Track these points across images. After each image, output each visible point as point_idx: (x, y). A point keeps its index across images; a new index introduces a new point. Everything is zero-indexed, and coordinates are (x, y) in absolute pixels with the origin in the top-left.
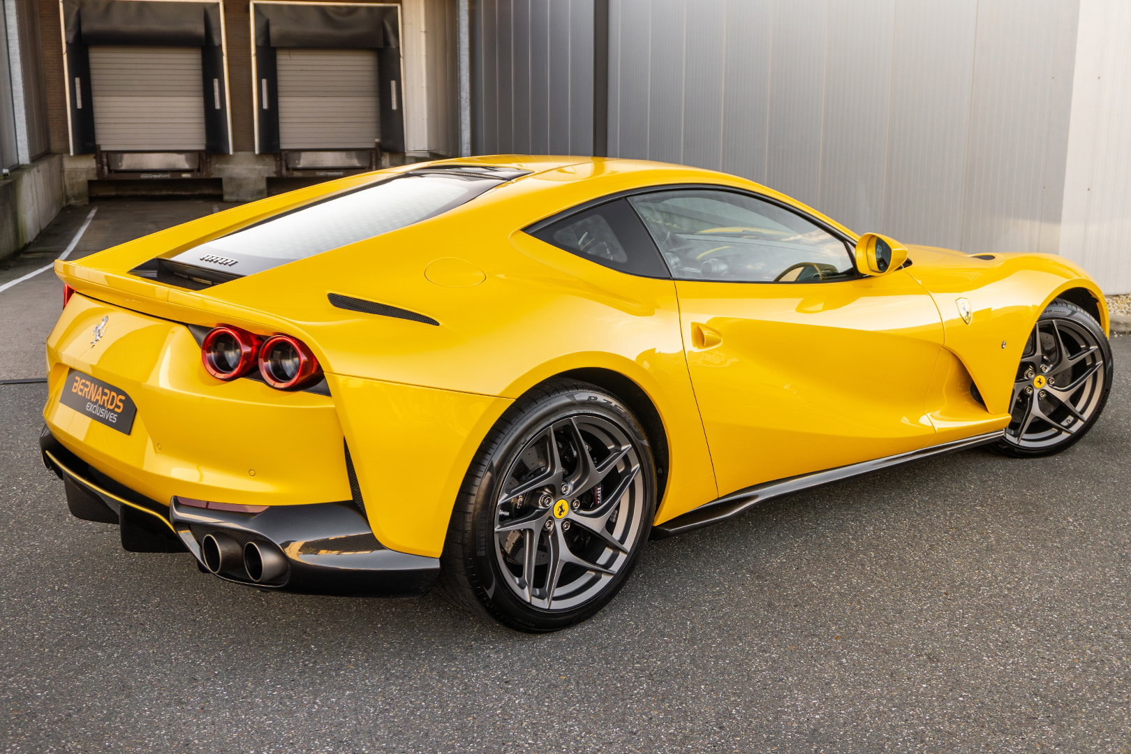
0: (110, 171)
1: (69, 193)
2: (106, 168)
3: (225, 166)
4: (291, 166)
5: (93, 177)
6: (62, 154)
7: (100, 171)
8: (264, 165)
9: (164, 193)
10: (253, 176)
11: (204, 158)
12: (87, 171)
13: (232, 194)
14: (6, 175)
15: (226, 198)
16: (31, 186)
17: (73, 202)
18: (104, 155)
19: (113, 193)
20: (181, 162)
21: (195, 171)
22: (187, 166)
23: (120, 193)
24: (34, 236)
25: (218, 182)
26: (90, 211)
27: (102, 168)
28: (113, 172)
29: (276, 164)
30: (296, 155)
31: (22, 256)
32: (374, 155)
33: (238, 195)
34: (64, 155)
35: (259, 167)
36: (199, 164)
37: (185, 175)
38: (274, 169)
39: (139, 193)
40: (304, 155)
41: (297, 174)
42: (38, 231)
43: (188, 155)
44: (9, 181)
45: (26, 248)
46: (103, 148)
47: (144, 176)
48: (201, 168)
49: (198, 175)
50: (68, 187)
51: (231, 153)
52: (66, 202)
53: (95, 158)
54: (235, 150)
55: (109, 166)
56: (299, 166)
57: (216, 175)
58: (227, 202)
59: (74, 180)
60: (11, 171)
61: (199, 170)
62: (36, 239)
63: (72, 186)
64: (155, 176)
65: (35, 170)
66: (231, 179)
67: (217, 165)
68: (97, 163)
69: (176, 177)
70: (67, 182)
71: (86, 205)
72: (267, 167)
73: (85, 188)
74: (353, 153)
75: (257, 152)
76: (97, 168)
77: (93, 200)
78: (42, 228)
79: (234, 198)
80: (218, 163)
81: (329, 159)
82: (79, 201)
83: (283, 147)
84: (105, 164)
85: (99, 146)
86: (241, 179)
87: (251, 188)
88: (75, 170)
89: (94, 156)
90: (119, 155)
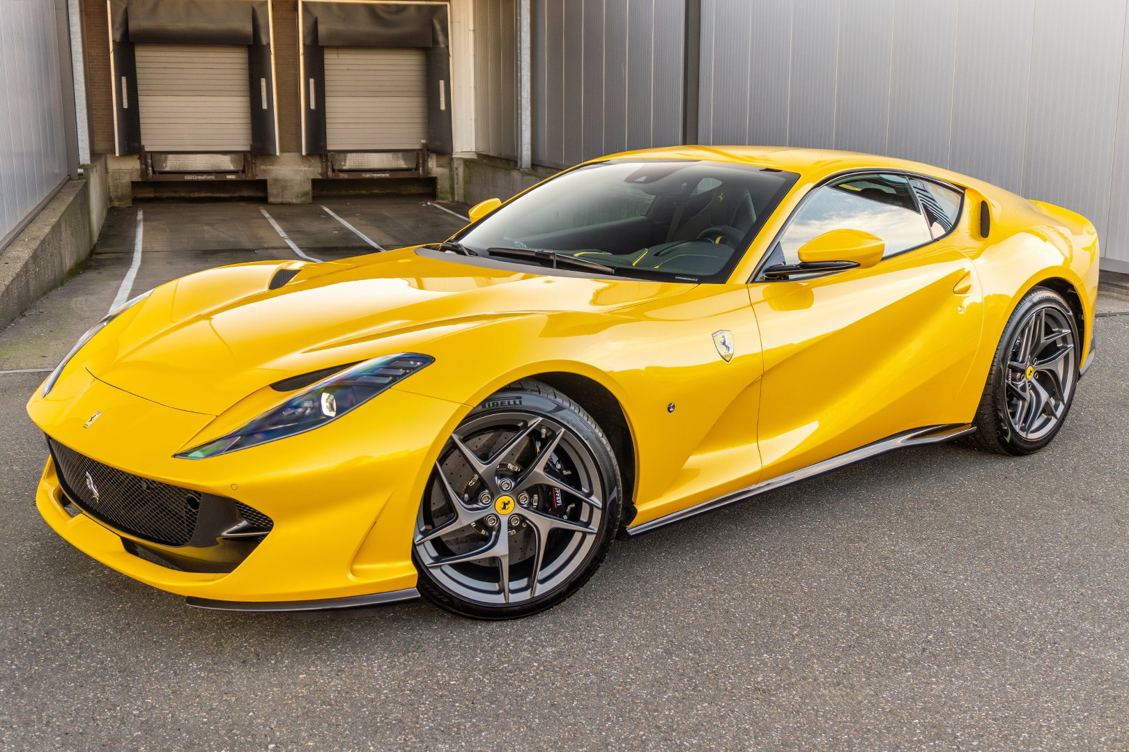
0: (154, 172)
1: (113, 194)
2: (150, 169)
3: (271, 167)
4: (336, 168)
5: (137, 178)
6: (106, 154)
7: (144, 172)
8: (310, 166)
9: (203, 195)
10: (298, 178)
11: (249, 159)
12: (131, 172)
13: (277, 196)
14: (82, 175)
15: (271, 199)
17: (116, 204)
18: (149, 156)
19: (152, 195)
20: (226, 163)
21: (240, 172)
22: (232, 168)
23: (157, 195)
25: (262, 185)
26: (137, 213)
27: (147, 169)
28: (157, 173)
29: (322, 165)
30: (342, 156)
32: (420, 156)
33: (283, 198)
34: (108, 155)
35: (304, 168)
36: (244, 166)
37: (229, 177)
38: (319, 170)
39: (177, 195)
40: (349, 156)
41: (343, 176)
43: (233, 155)
44: (84, 181)
46: (147, 149)
47: (188, 178)
48: (246, 171)
49: (243, 177)
50: (112, 189)
51: (278, 154)
52: (110, 204)
53: (138, 159)
54: (281, 151)
55: (153, 168)
56: (345, 168)
57: (261, 177)
58: (272, 204)
59: (117, 181)
60: (84, 172)
61: (243, 171)
63: (116, 187)
64: (200, 178)
65: (94, 170)
66: (276, 180)
67: (263, 167)
68: (141, 164)
69: (220, 178)
70: (111, 183)
71: (129, 207)
72: (311, 169)
73: (129, 189)
74: (400, 155)
75: (304, 153)
76: (141, 169)
77: (138, 202)
79: (279, 200)
80: (263, 164)
81: (375, 161)
82: (123, 203)
83: (329, 148)
84: (150, 164)
85: (144, 146)
86: (286, 181)
87: (296, 189)
88: (119, 171)
89: (138, 156)
90: (163, 156)
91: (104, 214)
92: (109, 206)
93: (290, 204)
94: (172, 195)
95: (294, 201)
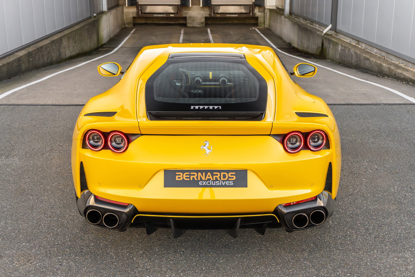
0: (142, 13)
1: (125, 22)
2: (140, 12)
3: (188, 12)
4: (215, 12)
5: (135, 16)
6: (123, 6)
7: (138, 13)
8: (204, 11)
9: (164, 22)
10: (199, 16)
11: (180, 8)
12: (133, 13)
13: (190, 23)
14: (95, 16)
15: (188, 25)
16: (107, 20)
17: (127, 26)
18: (140, 7)
19: (144, 22)
20: (170, 10)
21: (176, 13)
22: (172, 11)
23: (146, 22)
24: (107, 40)
25: (185, 18)
26: (132, 30)
27: (139, 12)
28: (143, 13)
29: (210, 11)
30: (218, 7)
31: (100, 49)
32: (251, 8)
33: (193, 24)
34: (124, 6)
35: (202, 12)
36: (178, 11)
37: (171, 15)
38: (208, 13)
39: (154, 22)
40: (221, 7)
41: (218, 16)
42: (109, 39)
43: (173, 6)
44: (95, 19)
45: (102, 46)
46: (140, 3)
47: (155, 15)
48: (178, 13)
49: (177, 15)
50: (125, 19)
51: (190, 6)
52: (124, 26)
53: (136, 7)
54: (192, 5)
55: (141, 11)
56: (219, 12)
57: (184, 16)
58: (188, 27)
59: (128, 17)
60: (97, 15)
61: (177, 13)
62: (108, 42)
63: (127, 19)
64: (160, 16)
65: (109, 13)
66: (190, 17)
67: (185, 11)
68: (137, 10)
69: (168, 16)
70: (125, 17)
71: (132, 27)
72: (205, 12)
73: (132, 20)
74: (243, 7)
75: (201, 6)
76: (137, 12)
77: (135, 25)
78: (111, 37)
79: (191, 25)
80: (185, 10)
81: (232, 9)
82: (129, 25)
83: (212, 3)
84: (140, 10)
85: (138, 2)
86: (194, 18)
87: (198, 21)
88: (128, 12)
89: (136, 6)
90: (145, 7)
91: (118, 30)
92: (123, 27)
93: (196, 27)
94: (152, 22)
95: (198, 26)
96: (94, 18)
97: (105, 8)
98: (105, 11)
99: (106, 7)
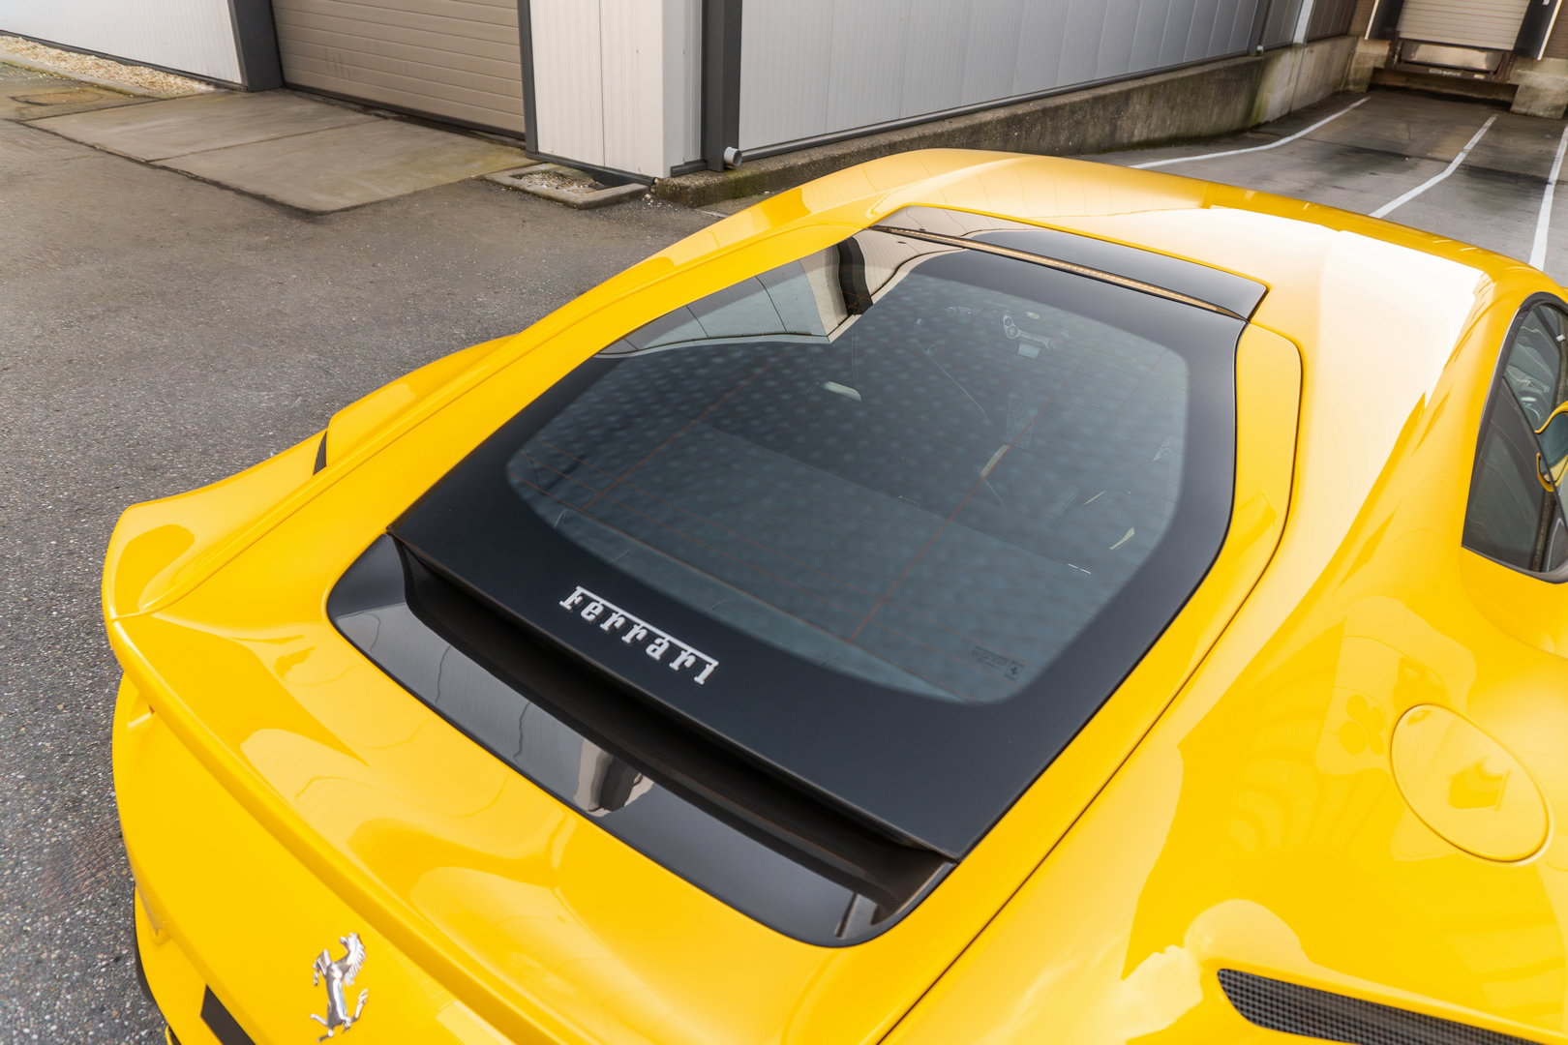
0: (1399, 60)
1: (1351, 77)
2: (1396, 57)
3: (1528, 72)
5: (1381, 65)
6: (1357, 36)
7: (1390, 59)
9: (1454, 92)
10: (1557, 88)
11: (1507, 60)
12: (1377, 58)
13: (1524, 104)
14: (1259, 52)
15: (1514, 108)
16: (1293, 66)
17: (1351, 87)
18: (1400, 43)
19: (1401, 85)
20: (1479, 61)
21: (1491, 73)
22: (1484, 67)
23: (1407, 85)
24: (1278, 115)
25: (1514, 88)
26: (1362, 98)
27: (1394, 57)
28: (1403, 62)
31: (1249, 135)
33: (1529, 107)
34: (1361, 38)
36: (1498, 67)
37: (1477, 76)
39: (1427, 88)
42: (1285, 112)
43: (1490, 54)
44: (1258, 58)
45: (1257, 128)
46: (1403, 35)
47: (1432, 71)
48: (1499, 71)
49: (1493, 78)
50: (1352, 71)
51: (1540, 58)
52: (1344, 87)
53: (1390, 44)
54: (1544, 56)
55: (1400, 56)
57: (1512, 81)
58: (1513, 113)
59: (1361, 65)
60: (1266, 51)
61: (1495, 73)
62: (1278, 119)
63: (1356, 71)
64: (1446, 73)
65: (1306, 50)
66: (1528, 88)
67: (1519, 71)
68: (1390, 50)
69: (1467, 76)
70: (1353, 66)
71: (1361, 92)
73: (1370, 74)
76: (1388, 56)
77: (1373, 87)
78: (1293, 109)
79: (1524, 110)
80: (1521, 67)
82: (1358, 87)
84: (1397, 52)
85: (1399, 32)
86: (1540, 91)
87: (1549, 101)
88: (1364, 55)
89: (1389, 42)
90: (1415, 45)
91: (1320, 95)
92: (1341, 89)
93: (1534, 116)
94: (1423, 87)
95: (1541, 114)
96: (1257, 56)
97: (1299, 36)
98: (1296, 44)
99: (1303, 34)
